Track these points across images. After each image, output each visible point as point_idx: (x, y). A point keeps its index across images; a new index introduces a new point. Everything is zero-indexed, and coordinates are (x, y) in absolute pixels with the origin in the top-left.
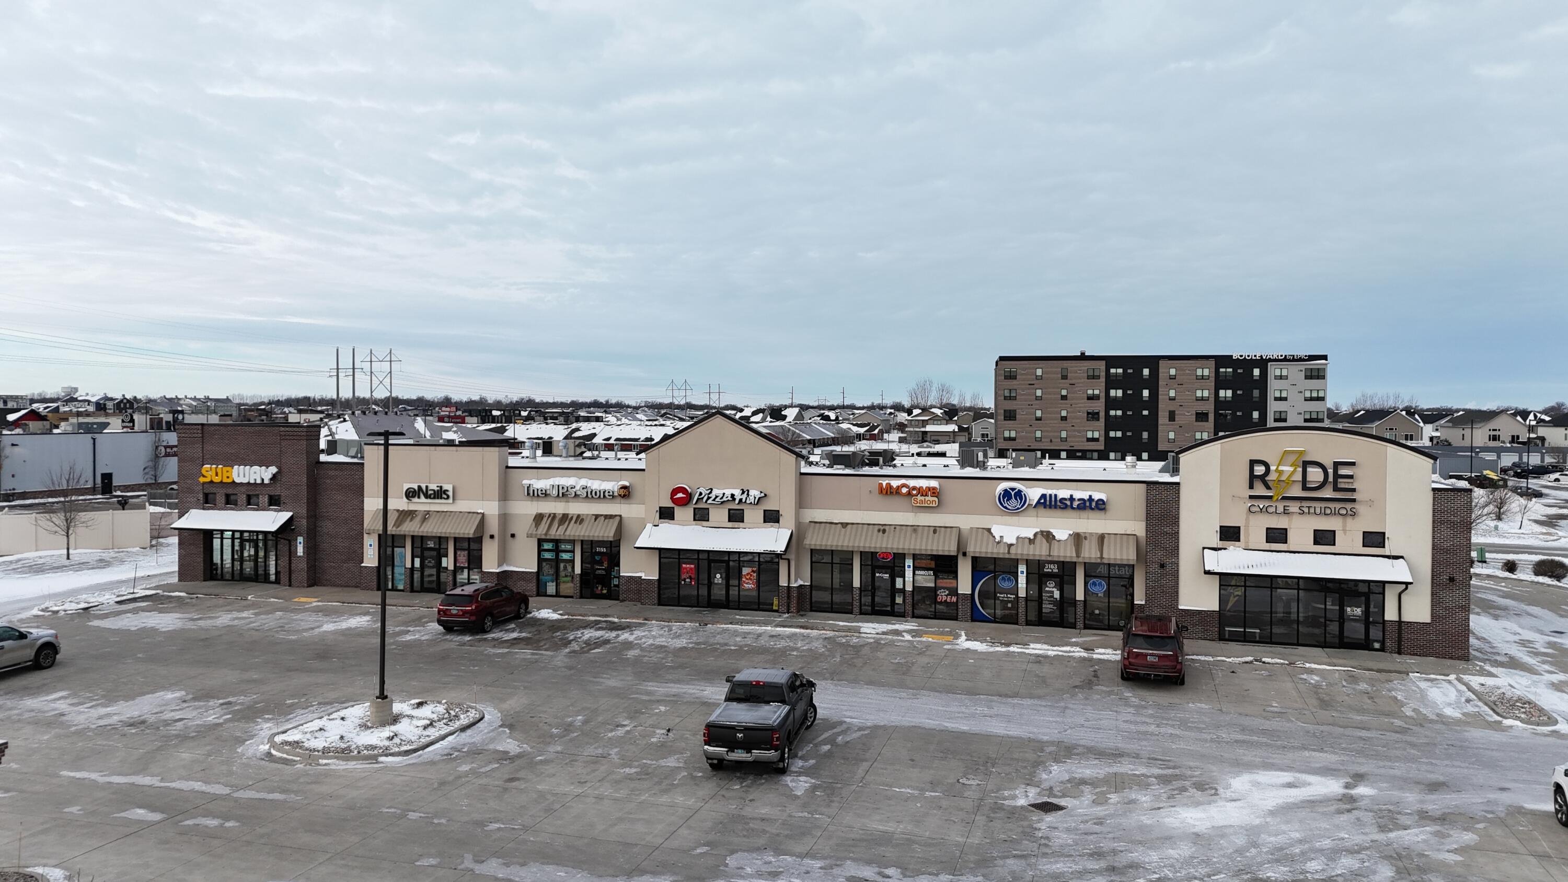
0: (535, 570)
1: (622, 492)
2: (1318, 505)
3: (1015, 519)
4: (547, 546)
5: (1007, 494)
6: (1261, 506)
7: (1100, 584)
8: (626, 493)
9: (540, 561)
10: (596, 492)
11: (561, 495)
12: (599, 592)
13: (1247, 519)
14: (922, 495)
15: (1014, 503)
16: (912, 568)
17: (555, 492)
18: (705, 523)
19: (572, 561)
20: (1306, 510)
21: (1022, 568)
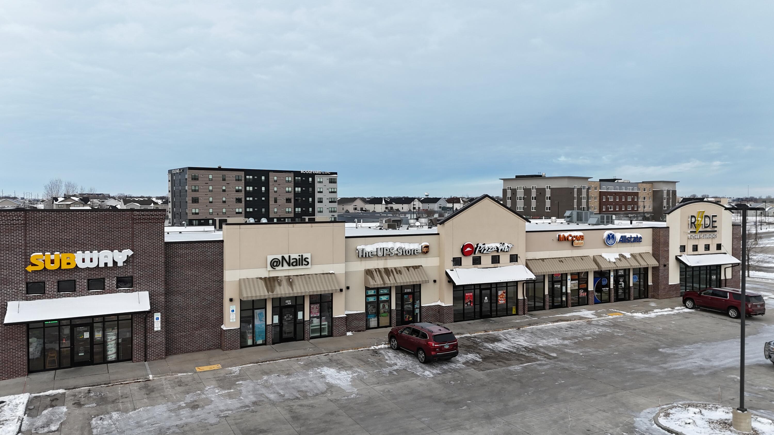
0: (364, 311)
1: (425, 250)
2: (708, 234)
3: (610, 249)
4: (371, 292)
5: (609, 237)
6: (692, 236)
7: (636, 277)
8: (426, 251)
9: (367, 303)
10: (408, 251)
11: (385, 255)
12: (408, 320)
13: (688, 242)
14: (578, 240)
15: (611, 241)
16: (570, 280)
17: (380, 254)
18: (479, 266)
19: (389, 301)
20: (705, 236)
21: (612, 274)
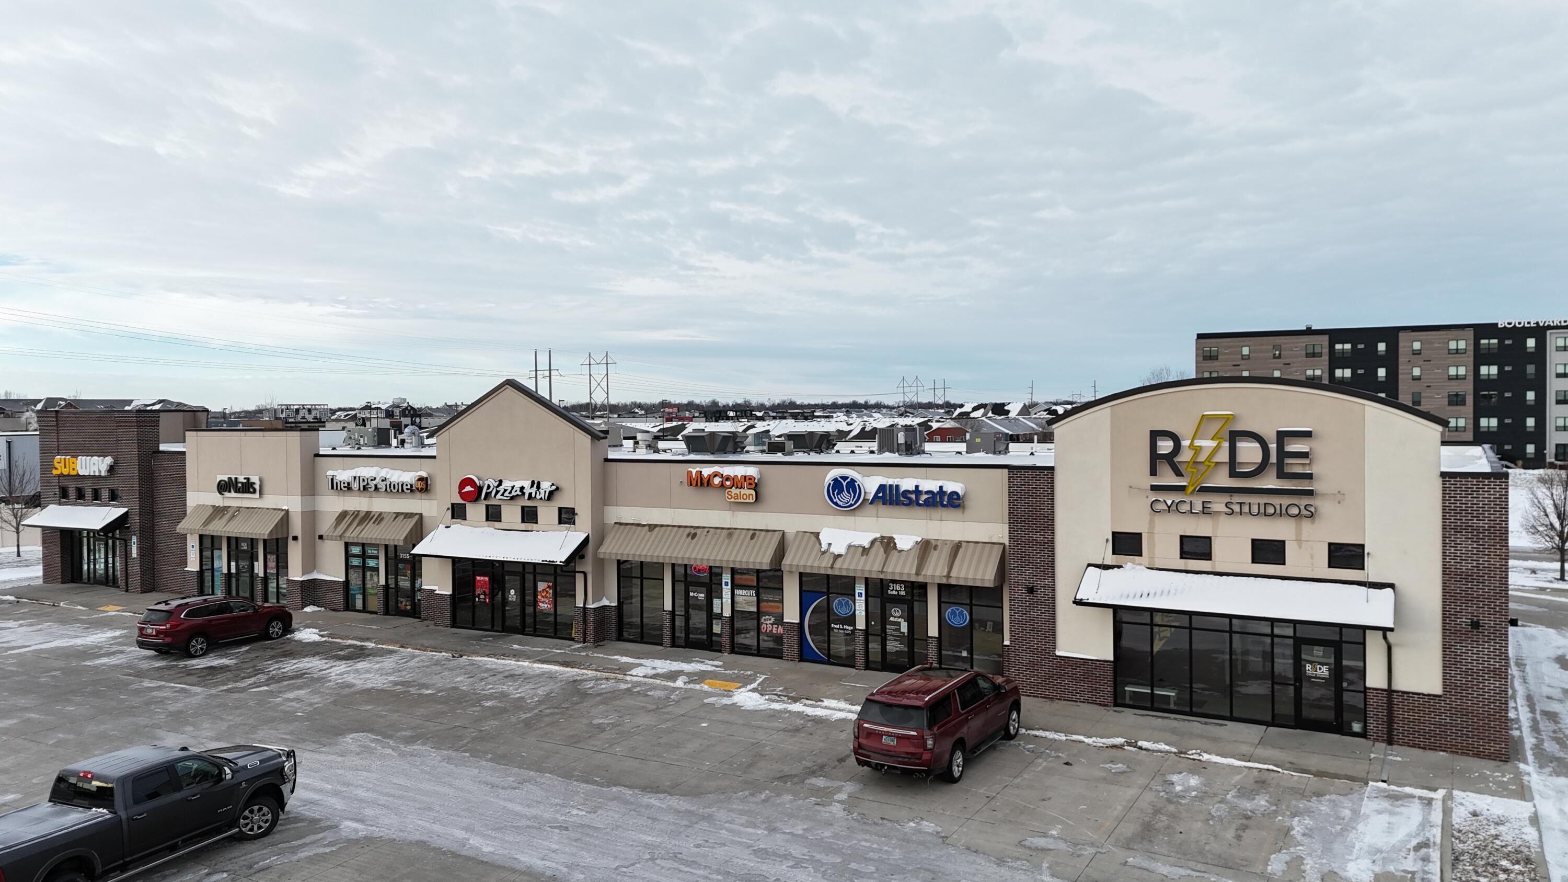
0: (342, 579)
1: (421, 485)
2: (1255, 500)
3: (850, 520)
4: (356, 550)
5: (837, 485)
6: (1169, 503)
7: (961, 613)
8: (424, 486)
9: (348, 568)
10: (394, 485)
11: (362, 488)
12: (403, 609)
13: (1152, 522)
14: (737, 488)
15: (846, 497)
16: (729, 587)
17: (357, 485)
18: (497, 524)
19: (377, 570)
20: (1237, 508)
21: (860, 589)
